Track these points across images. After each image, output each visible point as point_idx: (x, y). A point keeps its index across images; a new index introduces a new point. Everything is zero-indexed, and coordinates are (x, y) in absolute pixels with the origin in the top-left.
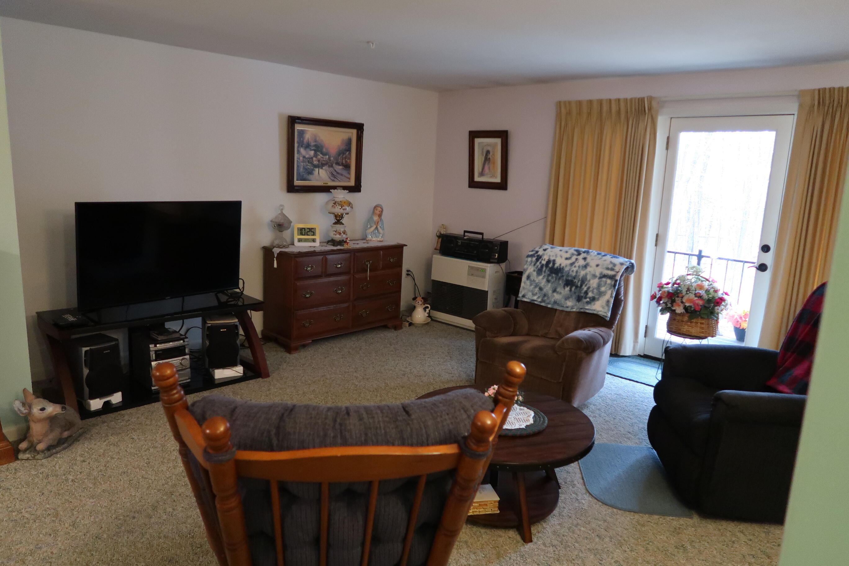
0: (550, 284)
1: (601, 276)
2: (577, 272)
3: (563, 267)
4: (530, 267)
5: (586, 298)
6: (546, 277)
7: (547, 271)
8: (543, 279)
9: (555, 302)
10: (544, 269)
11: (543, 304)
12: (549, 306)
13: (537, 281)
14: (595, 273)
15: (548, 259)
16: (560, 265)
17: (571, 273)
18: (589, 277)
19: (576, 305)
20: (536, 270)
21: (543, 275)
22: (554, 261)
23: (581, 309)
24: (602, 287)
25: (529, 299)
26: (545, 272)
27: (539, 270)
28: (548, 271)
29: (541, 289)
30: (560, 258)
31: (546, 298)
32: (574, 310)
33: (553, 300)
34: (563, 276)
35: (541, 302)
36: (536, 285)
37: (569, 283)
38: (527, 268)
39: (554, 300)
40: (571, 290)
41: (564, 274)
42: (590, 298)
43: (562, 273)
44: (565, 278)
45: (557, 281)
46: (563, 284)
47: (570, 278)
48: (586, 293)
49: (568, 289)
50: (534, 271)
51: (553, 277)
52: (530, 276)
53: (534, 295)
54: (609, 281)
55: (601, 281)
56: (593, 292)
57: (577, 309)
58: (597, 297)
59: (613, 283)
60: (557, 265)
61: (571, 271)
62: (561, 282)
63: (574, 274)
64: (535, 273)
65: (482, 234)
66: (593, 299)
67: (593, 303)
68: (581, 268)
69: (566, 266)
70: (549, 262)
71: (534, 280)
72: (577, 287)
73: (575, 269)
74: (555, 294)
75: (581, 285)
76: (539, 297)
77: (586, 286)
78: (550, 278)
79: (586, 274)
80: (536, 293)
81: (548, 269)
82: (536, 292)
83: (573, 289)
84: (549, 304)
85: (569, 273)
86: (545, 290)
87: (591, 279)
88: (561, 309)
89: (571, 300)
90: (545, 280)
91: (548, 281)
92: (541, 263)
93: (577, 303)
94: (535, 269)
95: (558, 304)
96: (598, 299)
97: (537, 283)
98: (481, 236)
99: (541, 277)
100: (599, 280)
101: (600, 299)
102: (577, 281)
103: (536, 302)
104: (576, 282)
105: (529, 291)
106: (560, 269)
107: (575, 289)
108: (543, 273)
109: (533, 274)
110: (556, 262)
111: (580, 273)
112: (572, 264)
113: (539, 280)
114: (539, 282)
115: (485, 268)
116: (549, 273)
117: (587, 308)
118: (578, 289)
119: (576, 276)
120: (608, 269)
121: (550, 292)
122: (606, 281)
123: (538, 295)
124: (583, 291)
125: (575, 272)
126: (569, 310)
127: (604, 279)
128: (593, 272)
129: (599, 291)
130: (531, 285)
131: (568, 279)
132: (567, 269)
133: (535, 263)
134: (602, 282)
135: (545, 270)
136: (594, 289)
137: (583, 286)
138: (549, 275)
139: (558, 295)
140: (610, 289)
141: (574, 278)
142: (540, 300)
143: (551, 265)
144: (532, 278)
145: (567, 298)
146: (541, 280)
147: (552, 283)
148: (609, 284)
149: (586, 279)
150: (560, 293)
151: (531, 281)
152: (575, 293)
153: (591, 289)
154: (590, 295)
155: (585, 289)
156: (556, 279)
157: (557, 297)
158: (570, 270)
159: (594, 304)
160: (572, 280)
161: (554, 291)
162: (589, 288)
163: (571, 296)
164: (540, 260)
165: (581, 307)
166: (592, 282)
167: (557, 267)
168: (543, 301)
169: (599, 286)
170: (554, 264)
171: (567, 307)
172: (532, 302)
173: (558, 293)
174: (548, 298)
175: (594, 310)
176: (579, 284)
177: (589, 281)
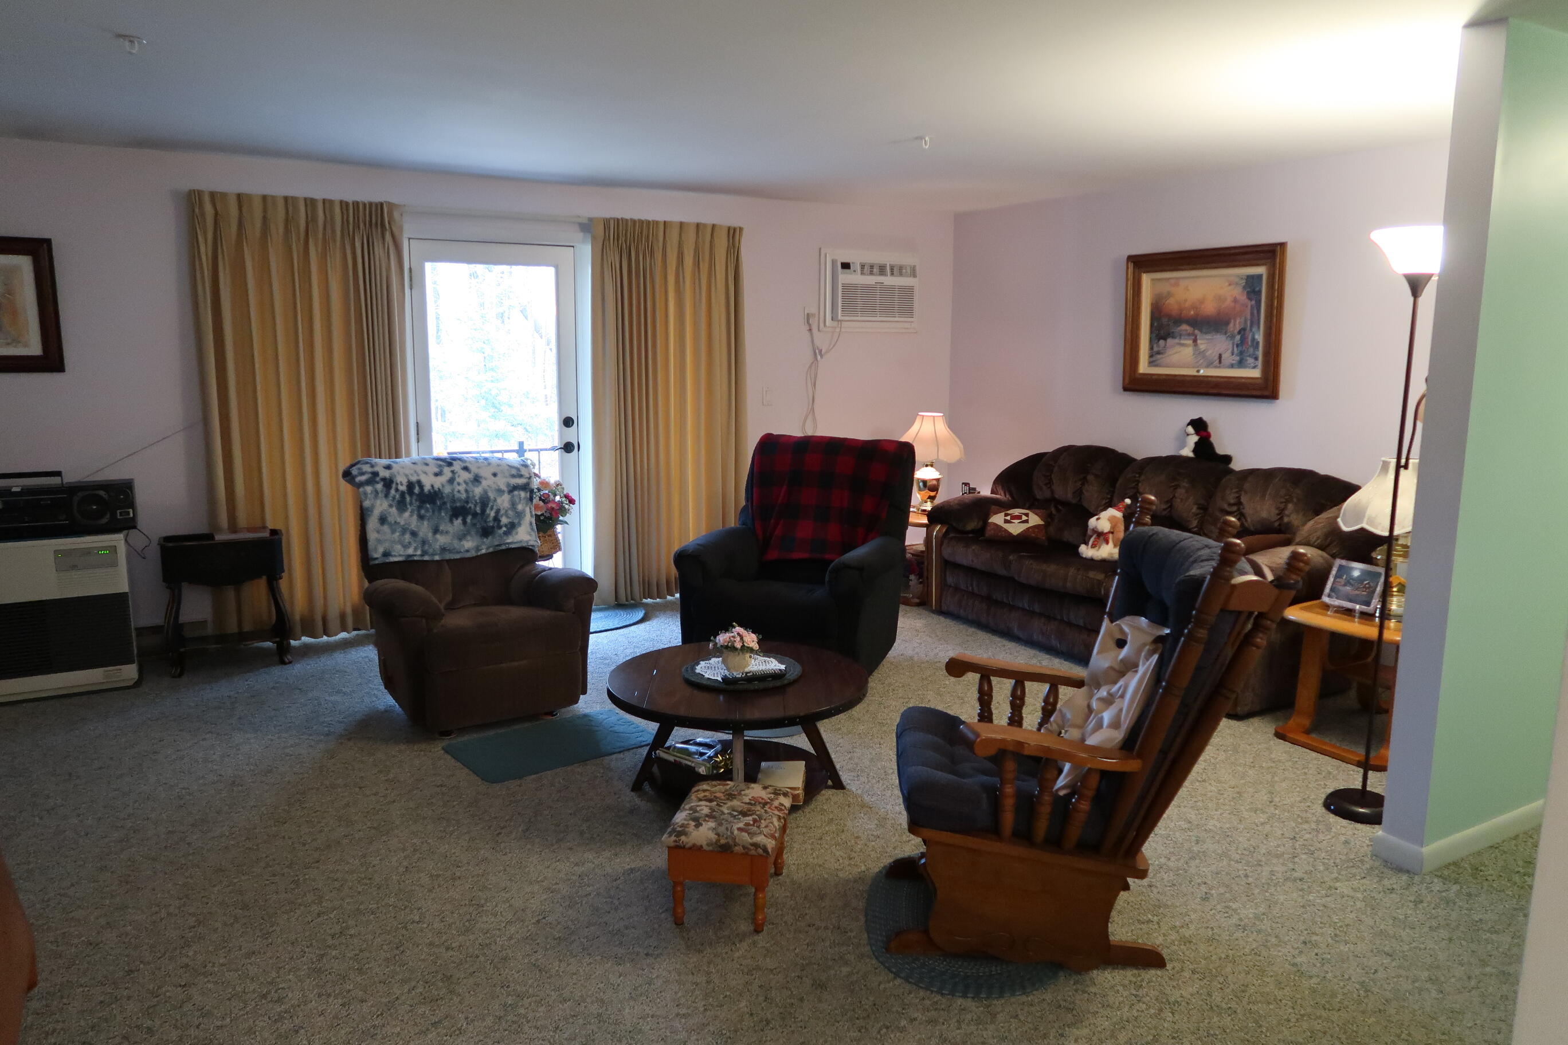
0: (425, 523)
1: (510, 488)
2: (467, 491)
3: (439, 489)
4: (378, 502)
5: (500, 527)
6: (416, 512)
7: (414, 501)
8: (411, 516)
9: (443, 549)
10: (408, 498)
11: (426, 558)
12: (437, 558)
13: (402, 523)
14: (499, 486)
15: (406, 480)
16: (432, 486)
17: (457, 495)
18: (491, 495)
19: (483, 543)
20: (394, 503)
21: (410, 510)
22: (419, 482)
23: (497, 546)
24: (517, 504)
25: (400, 555)
26: (411, 504)
27: (399, 502)
28: (416, 500)
29: (414, 534)
30: (425, 475)
31: (426, 547)
32: (484, 551)
33: (438, 547)
34: (444, 503)
35: (422, 555)
36: (403, 529)
37: (459, 511)
38: (373, 506)
39: (440, 546)
40: (464, 523)
41: (445, 500)
42: (506, 526)
43: (442, 497)
44: (448, 506)
45: (436, 513)
46: (448, 516)
47: (458, 504)
48: (497, 519)
49: (458, 522)
50: (391, 506)
51: (427, 510)
52: (386, 517)
53: (406, 547)
54: (523, 494)
55: (513, 496)
56: (508, 517)
57: (487, 549)
58: (516, 521)
59: (528, 495)
60: (427, 488)
61: (455, 493)
62: (443, 514)
63: (464, 496)
64: (394, 510)
65: (58, 474)
66: (512, 527)
67: (514, 532)
68: (470, 484)
69: (443, 486)
70: (410, 485)
71: (396, 522)
72: (475, 515)
73: (462, 488)
74: (438, 536)
75: (483, 511)
76: (416, 549)
77: (492, 509)
78: (423, 512)
79: (486, 492)
80: (410, 543)
81: (415, 497)
82: (407, 541)
83: (469, 519)
84: (433, 555)
85: (454, 496)
86: (421, 534)
87: (497, 498)
88: (458, 556)
89: (469, 538)
90: (415, 517)
91: (421, 517)
92: (397, 490)
93: (485, 540)
94: (391, 502)
95: (450, 551)
96: (519, 524)
97: (403, 525)
98: (60, 478)
99: (407, 514)
100: (510, 496)
101: (521, 522)
102: (472, 506)
103: (415, 558)
104: (470, 507)
105: (394, 542)
106: (435, 492)
107: (471, 520)
108: (409, 506)
109: (390, 513)
110: (424, 484)
111: (473, 491)
112: (451, 481)
113: (405, 520)
114: (406, 524)
115: (113, 543)
116: (418, 503)
117: (508, 541)
118: (479, 517)
119: (468, 497)
120: (513, 476)
121: (430, 535)
122: (520, 495)
123: (414, 545)
124: (491, 518)
125: (463, 492)
126: (473, 554)
127: (516, 493)
128: (494, 486)
129: (517, 512)
130: (393, 532)
131: (456, 507)
132: (447, 490)
133: (384, 492)
134: (515, 497)
135: (411, 500)
136: (506, 511)
137: (488, 511)
138: (420, 508)
139: (444, 537)
140: (527, 504)
141: (467, 502)
142: (419, 552)
143: (417, 490)
144: (391, 519)
145: (461, 537)
146: (408, 518)
147: (428, 519)
148: (524, 498)
149: (488, 498)
150: (447, 532)
151: (390, 524)
152: (474, 525)
153: (502, 512)
154: (504, 520)
155: (493, 514)
156: (433, 512)
157: (442, 540)
158: (453, 490)
159: (517, 533)
160: (464, 506)
161: (436, 531)
162: (498, 511)
163: (468, 533)
164: (394, 486)
165: (497, 543)
166: (499, 501)
167: (429, 491)
168: (423, 554)
169: (513, 505)
170: (421, 487)
171: (467, 551)
172: (410, 559)
173: (442, 533)
174: (430, 545)
175: (521, 542)
176: (478, 510)
177: (495, 500)
